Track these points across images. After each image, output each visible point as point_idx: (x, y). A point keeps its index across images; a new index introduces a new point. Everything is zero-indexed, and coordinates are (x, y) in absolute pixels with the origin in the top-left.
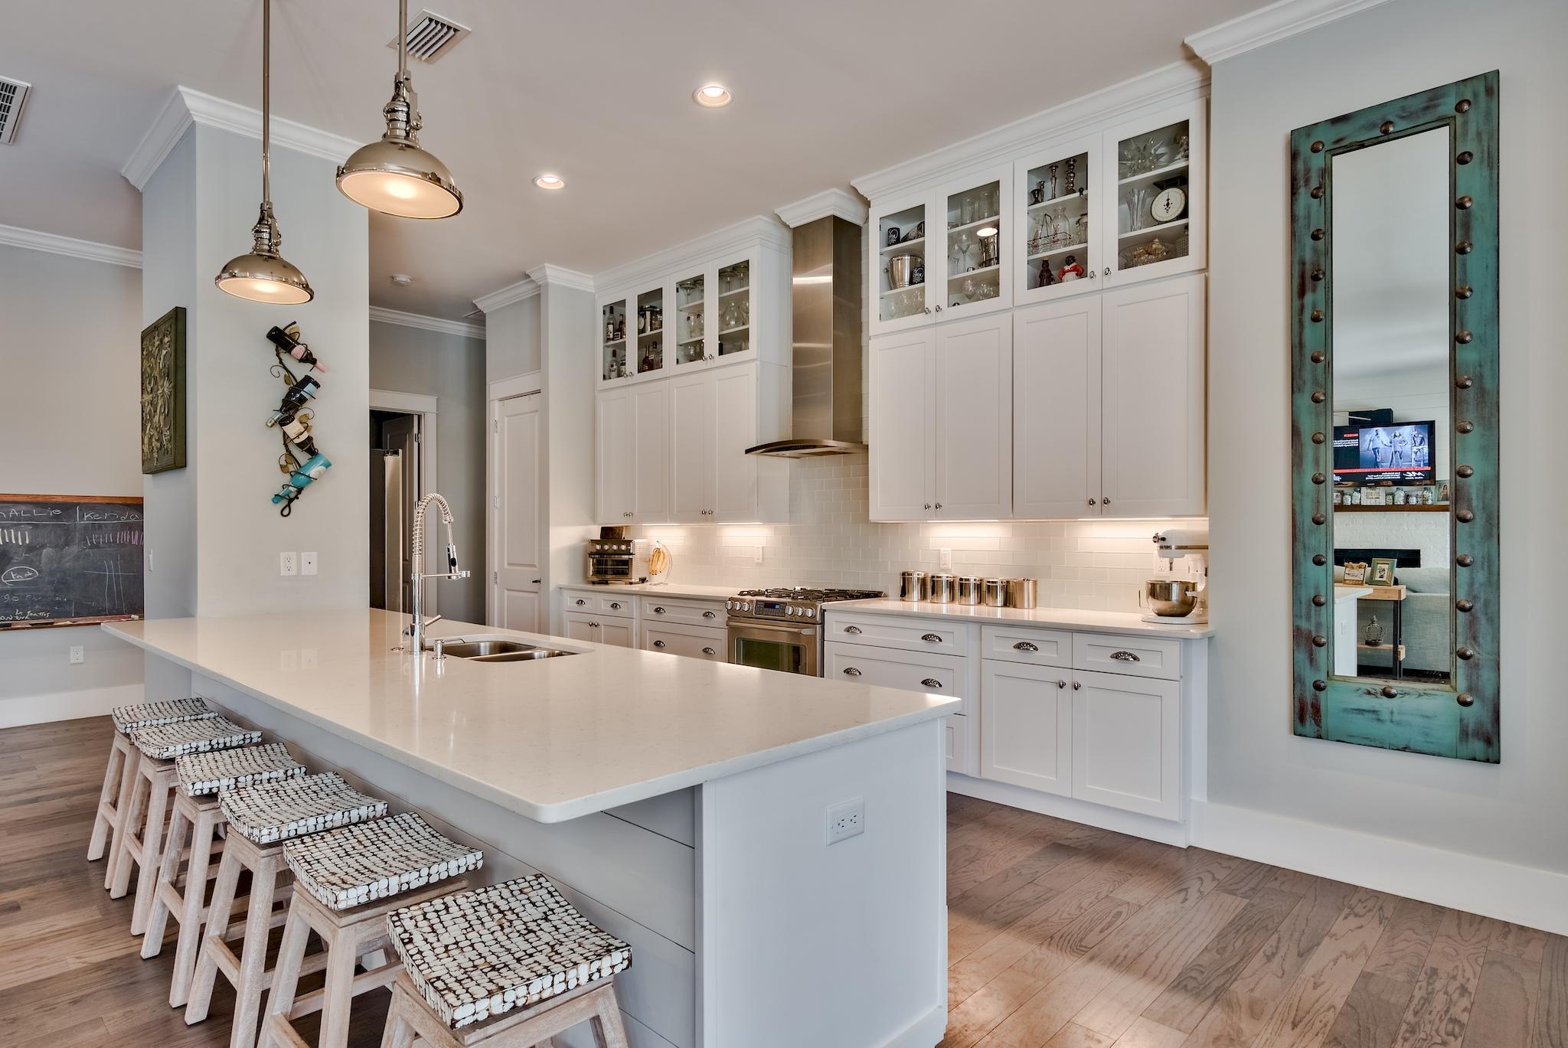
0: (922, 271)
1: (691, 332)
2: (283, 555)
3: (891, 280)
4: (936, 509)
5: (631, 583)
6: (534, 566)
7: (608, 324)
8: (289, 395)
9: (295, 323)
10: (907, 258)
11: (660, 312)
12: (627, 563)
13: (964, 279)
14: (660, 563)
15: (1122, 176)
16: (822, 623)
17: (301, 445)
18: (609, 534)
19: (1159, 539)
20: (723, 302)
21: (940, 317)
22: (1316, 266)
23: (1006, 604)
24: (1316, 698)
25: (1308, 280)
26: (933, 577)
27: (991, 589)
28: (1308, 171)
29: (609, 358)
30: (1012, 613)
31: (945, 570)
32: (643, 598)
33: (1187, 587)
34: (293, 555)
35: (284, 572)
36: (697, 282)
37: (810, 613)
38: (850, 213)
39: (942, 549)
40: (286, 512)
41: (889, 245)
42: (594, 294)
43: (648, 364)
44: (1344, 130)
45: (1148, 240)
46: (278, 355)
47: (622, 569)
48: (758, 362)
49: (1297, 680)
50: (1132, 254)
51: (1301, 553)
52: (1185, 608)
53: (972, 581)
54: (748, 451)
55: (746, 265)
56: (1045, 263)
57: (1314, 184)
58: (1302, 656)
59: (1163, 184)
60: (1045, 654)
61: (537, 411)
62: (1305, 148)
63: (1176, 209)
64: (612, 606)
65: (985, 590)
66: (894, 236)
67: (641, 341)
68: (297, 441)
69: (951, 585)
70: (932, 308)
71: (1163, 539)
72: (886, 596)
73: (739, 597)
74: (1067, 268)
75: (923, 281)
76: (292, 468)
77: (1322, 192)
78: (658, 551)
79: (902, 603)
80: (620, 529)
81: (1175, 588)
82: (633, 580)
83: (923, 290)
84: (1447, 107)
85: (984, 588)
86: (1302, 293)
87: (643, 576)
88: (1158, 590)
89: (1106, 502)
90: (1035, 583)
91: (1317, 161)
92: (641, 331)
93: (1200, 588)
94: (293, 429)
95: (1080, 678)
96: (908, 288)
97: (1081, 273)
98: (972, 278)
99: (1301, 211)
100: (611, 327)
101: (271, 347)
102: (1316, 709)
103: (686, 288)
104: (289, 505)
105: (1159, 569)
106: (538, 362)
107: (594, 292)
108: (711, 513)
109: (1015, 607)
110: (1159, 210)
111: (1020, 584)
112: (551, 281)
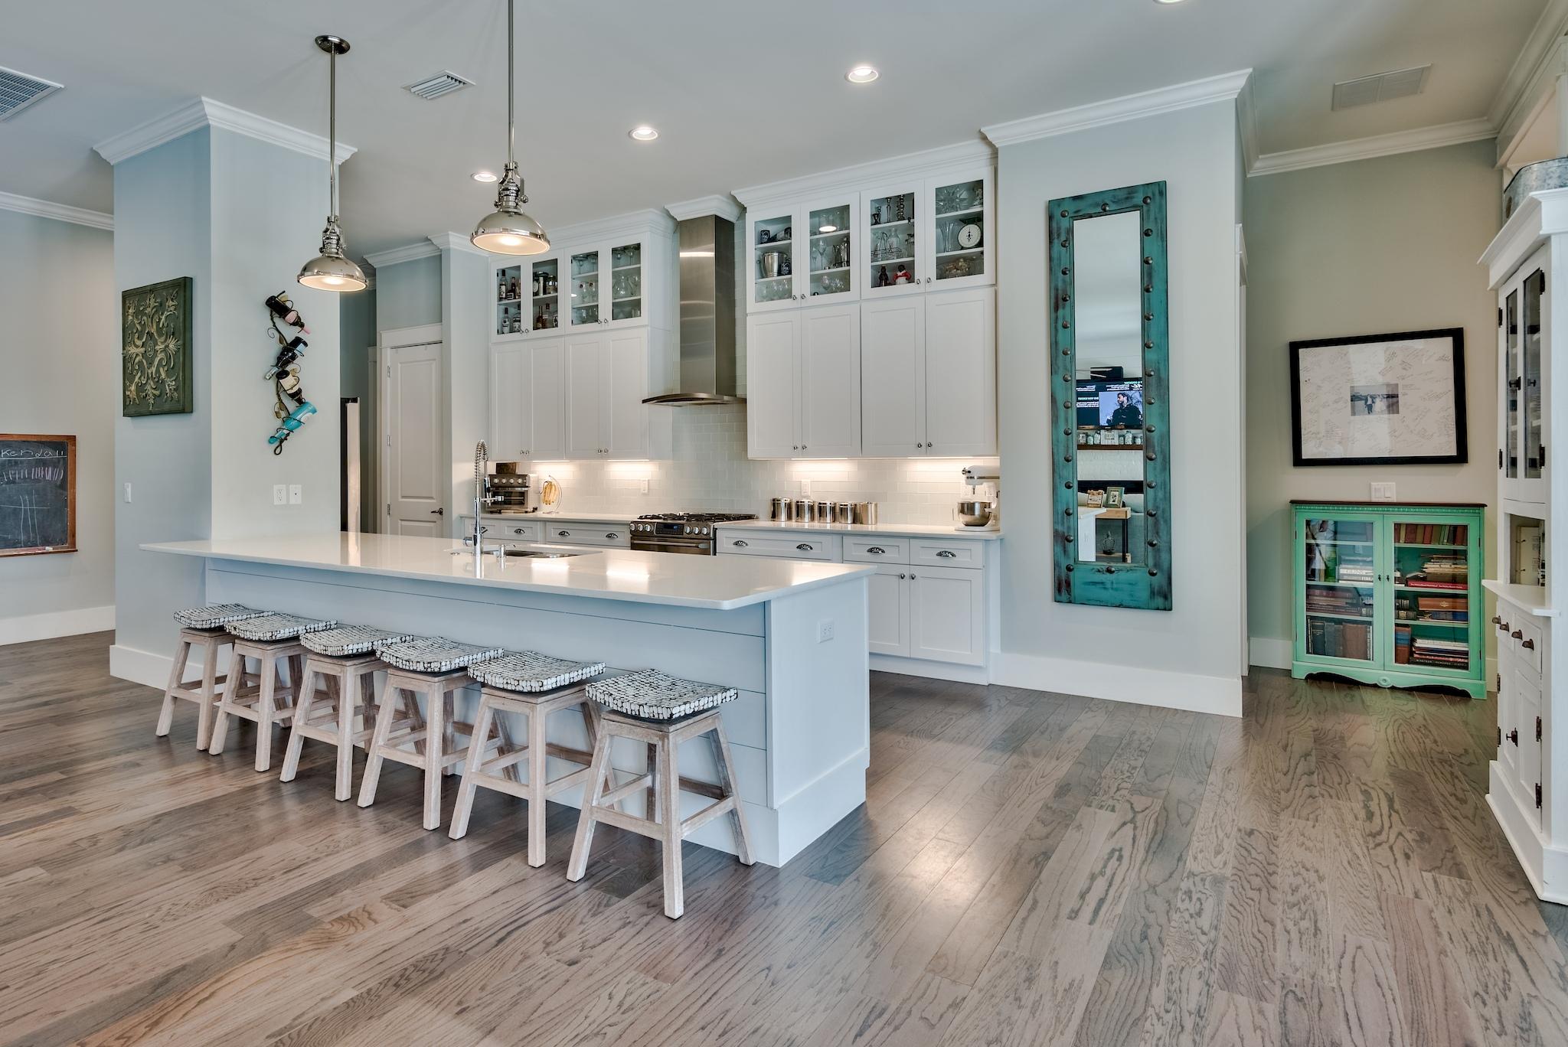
0: (789, 265)
1: (583, 298)
2: (276, 487)
3: (763, 270)
4: (802, 450)
5: (526, 512)
6: (432, 498)
7: (501, 285)
8: (282, 354)
9: (284, 292)
10: (776, 255)
11: (555, 279)
12: (522, 494)
13: (822, 275)
14: (552, 494)
15: (938, 211)
16: (715, 539)
17: (292, 396)
18: (503, 469)
19: (965, 472)
20: (616, 275)
21: (804, 303)
22: (1065, 291)
23: (854, 521)
24: (1068, 576)
25: (1061, 302)
26: (798, 502)
27: (843, 511)
28: (1059, 229)
29: (502, 315)
30: (858, 527)
31: (807, 497)
32: (547, 523)
33: (985, 505)
34: (284, 487)
35: (276, 502)
36: (593, 256)
37: (705, 531)
38: (728, 213)
39: (802, 481)
40: (278, 451)
41: (762, 243)
42: (487, 258)
43: (540, 323)
44: (1081, 204)
45: (957, 259)
46: (272, 319)
47: (521, 500)
48: (649, 328)
49: (1056, 565)
50: (946, 269)
51: (1058, 481)
52: (983, 521)
53: (828, 504)
54: (644, 401)
55: (637, 247)
56: (883, 268)
57: (1063, 238)
58: (1059, 548)
59: (967, 220)
60: (890, 555)
61: (435, 360)
62: (1057, 214)
63: (975, 240)
64: (516, 532)
65: (838, 512)
66: (765, 237)
67: (536, 303)
68: (289, 392)
69: (811, 508)
70: (798, 296)
71: (969, 472)
72: (757, 518)
73: (640, 520)
74: (899, 274)
75: (790, 273)
76: (283, 414)
77: (1068, 243)
78: (550, 484)
79: (772, 523)
80: (514, 464)
81: (977, 506)
82: (529, 510)
83: (790, 281)
84: (1138, 199)
85: (838, 510)
86: (1056, 308)
87: (535, 507)
88: (967, 508)
89: (930, 445)
90: (876, 505)
91: (1065, 223)
92: (536, 294)
93: (993, 506)
94: (287, 382)
95: (915, 571)
96: (776, 278)
97: (910, 279)
98: (828, 274)
99: (1055, 255)
100: (503, 288)
101: (267, 311)
102: (1068, 582)
103: (579, 261)
104: (280, 445)
105: (965, 492)
106: (439, 315)
107: (488, 256)
108: (606, 451)
109: (861, 523)
110: (963, 239)
111: (865, 507)
112: (451, 246)
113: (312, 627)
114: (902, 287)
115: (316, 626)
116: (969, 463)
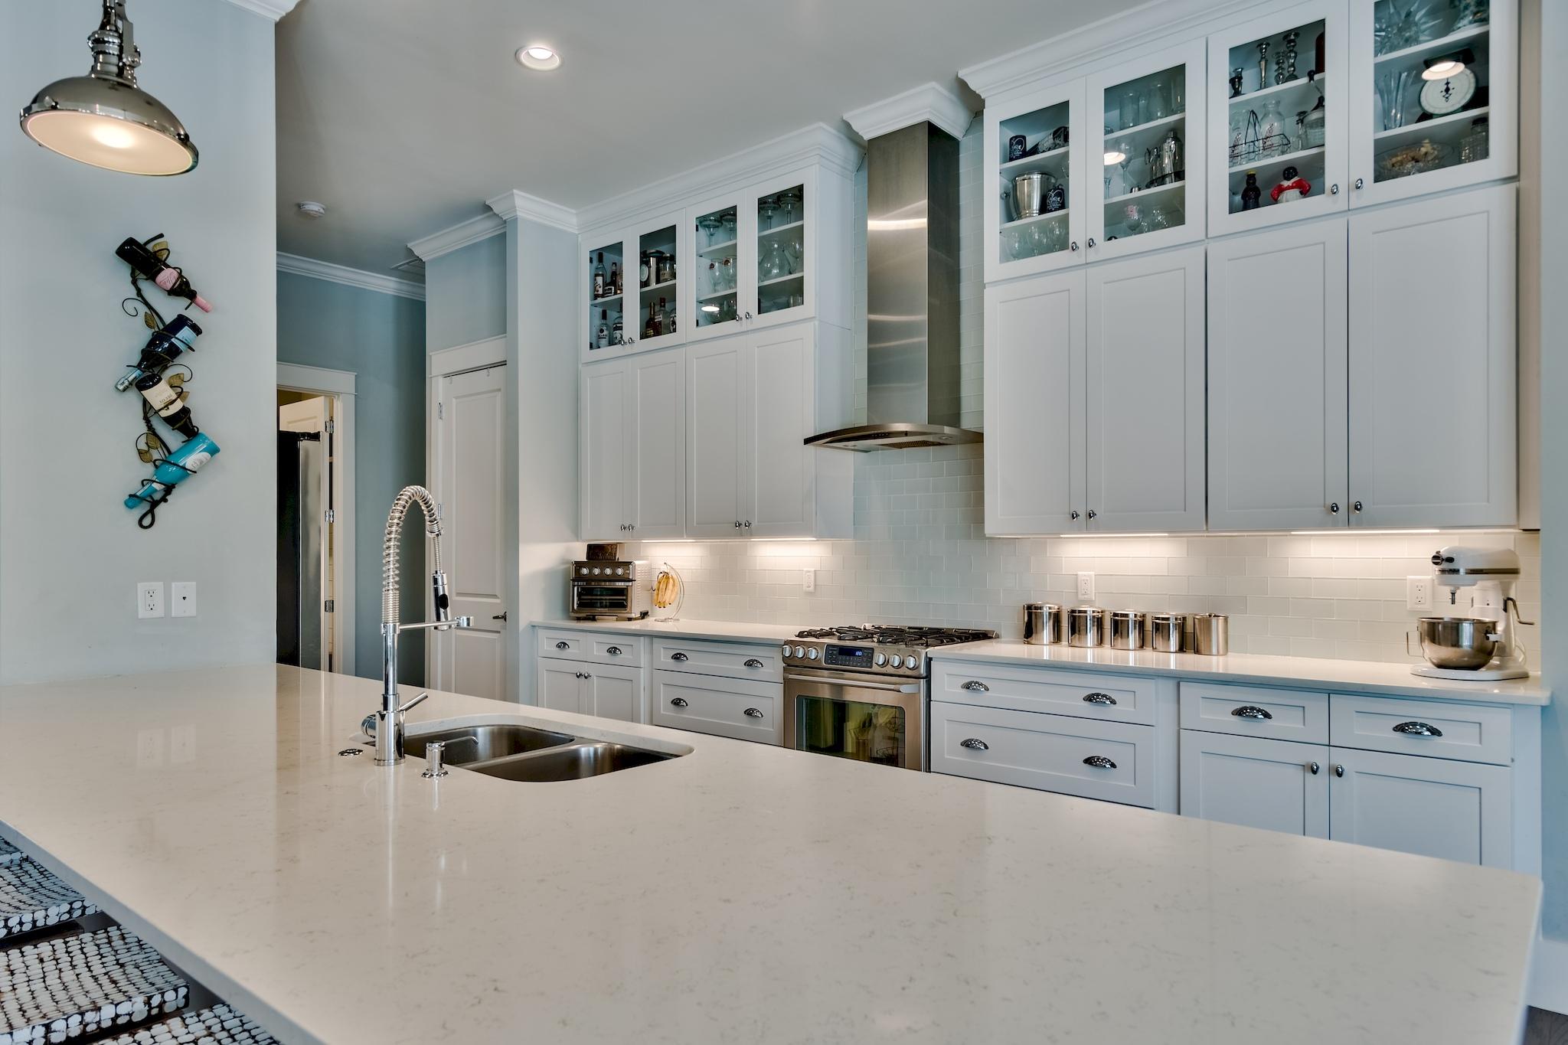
0: (1062, 194)
1: (715, 285)
2: (142, 587)
3: (1013, 207)
4: (1086, 520)
5: (630, 619)
6: (495, 596)
7: (597, 275)
8: (152, 343)
9: (161, 236)
10: (1036, 177)
11: (673, 259)
12: (623, 592)
13: (1126, 203)
14: (669, 592)
15: (1379, 49)
16: (928, 678)
17: (171, 421)
18: (598, 553)
19: (1437, 559)
20: (764, 244)
21: (1092, 255)
23: (1182, 649)
26: (1073, 611)
27: (1161, 627)
29: (598, 321)
30: (1191, 662)
31: (1089, 602)
32: (655, 640)
33: (1485, 629)
34: (158, 586)
35: (143, 613)
36: (726, 218)
37: (911, 663)
38: (951, 120)
39: (1079, 573)
40: (147, 521)
41: (1011, 159)
42: (577, 235)
43: (652, 327)
45: (1414, 141)
46: (134, 282)
47: (618, 601)
48: (817, 323)
50: (1396, 160)
52: (1480, 658)
53: (1132, 616)
54: (807, 441)
55: (798, 193)
56: (1251, 178)
59: (1442, 56)
60: (1283, 722)
61: (499, 390)
63: (1464, 91)
64: (609, 651)
65: (1151, 630)
66: (1016, 149)
67: (644, 298)
68: (164, 413)
69: (1099, 622)
70: (1081, 244)
71: (1450, 560)
72: (998, 637)
73: (798, 639)
74: (1286, 183)
75: (1063, 205)
76: (156, 455)
78: (666, 576)
79: (1026, 647)
80: (614, 546)
81: (1467, 630)
82: (633, 616)
83: (1064, 222)
85: (1149, 626)
87: (644, 610)
88: (1439, 632)
89: (1357, 507)
90: (1226, 619)
92: (644, 284)
93: (1500, 628)
94: (159, 394)
95: (1339, 758)
96: (1037, 217)
97: (1312, 188)
98: (1137, 201)
100: (600, 280)
101: (124, 270)
103: (708, 227)
104: (151, 511)
105: (1437, 600)
106: (502, 322)
107: (577, 233)
108: (748, 525)
109: (1197, 652)
110: (1432, 100)
111: (1206, 623)
112: (519, 213)
113: (27, 918)
114: (1292, 205)
115: (40, 915)
116: (1445, 542)
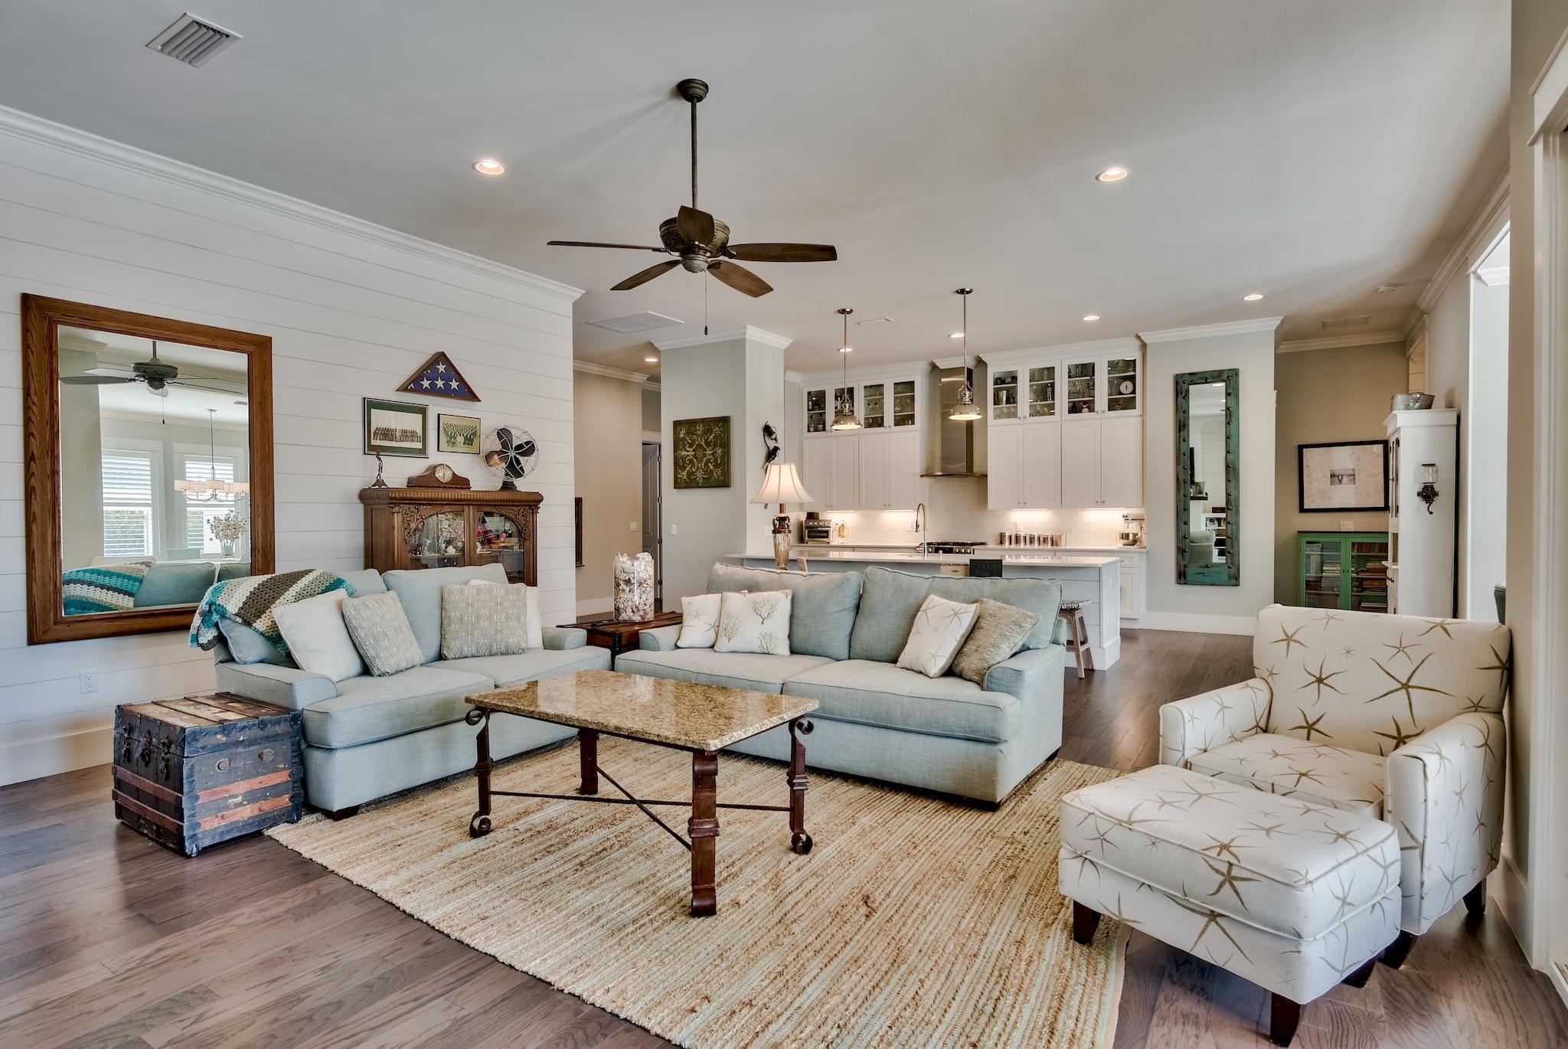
0: (1015, 399)
1: (872, 411)
3: (997, 401)
4: (1023, 505)
5: (829, 542)
8: (769, 456)
10: (1006, 392)
11: (852, 400)
13: (1037, 405)
14: (844, 532)
15: (1109, 373)
18: (811, 516)
19: (1123, 516)
20: (896, 399)
21: (1026, 422)
22: (1184, 422)
23: (1052, 545)
24: (1184, 570)
25: (1182, 428)
26: (1016, 534)
27: (1045, 540)
28: (1182, 389)
31: (1022, 531)
33: (1135, 535)
36: (878, 388)
38: (971, 365)
39: (1020, 523)
41: (997, 385)
44: (1194, 378)
45: (1120, 400)
46: (764, 437)
47: (825, 535)
48: (921, 432)
49: (1178, 565)
50: (1113, 405)
51: (1179, 521)
52: (1134, 542)
53: (1036, 535)
54: (922, 476)
55: (912, 384)
56: (1074, 403)
57: (1184, 394)
58: (1180, 556)
59: (1125, 379)
62: (1181, 382)
63: (1130, 389)
66: (999, 381)
67: (837, 413)
69: (1025, 539)
70: (1021, 417)
71: (1126, 517)
72: (988, 544)
75: (1015, 403)
77: (1186, 397)
78: (844, 525)
79: (1001, 546)
80: (818, 514)
81: (1130, 535)
82: (833, 540)
83: (1016, 408)
84: (1225, 377)
85: (1041, 539)
86: (1180, 431)
87: (836, 538)
88: (1125, 536)
89: (1104, 502)
90: (1066, 534)
91: (1185, 387)
92: (838, 406)
93: (1139, 535)
96: (1006, 405)
97: (1091, 410)
98: (1041, 405)
99: (1179, 402)
100: (810, 403)
102: (1185, 573)
103: (871, 390)
105: (1122, 527)
107: (801, 383)
109: (1058, 545)
110: (1123, 388)
111: (1059, 536)
114: (1085, 414)
116: (1126, 511)
